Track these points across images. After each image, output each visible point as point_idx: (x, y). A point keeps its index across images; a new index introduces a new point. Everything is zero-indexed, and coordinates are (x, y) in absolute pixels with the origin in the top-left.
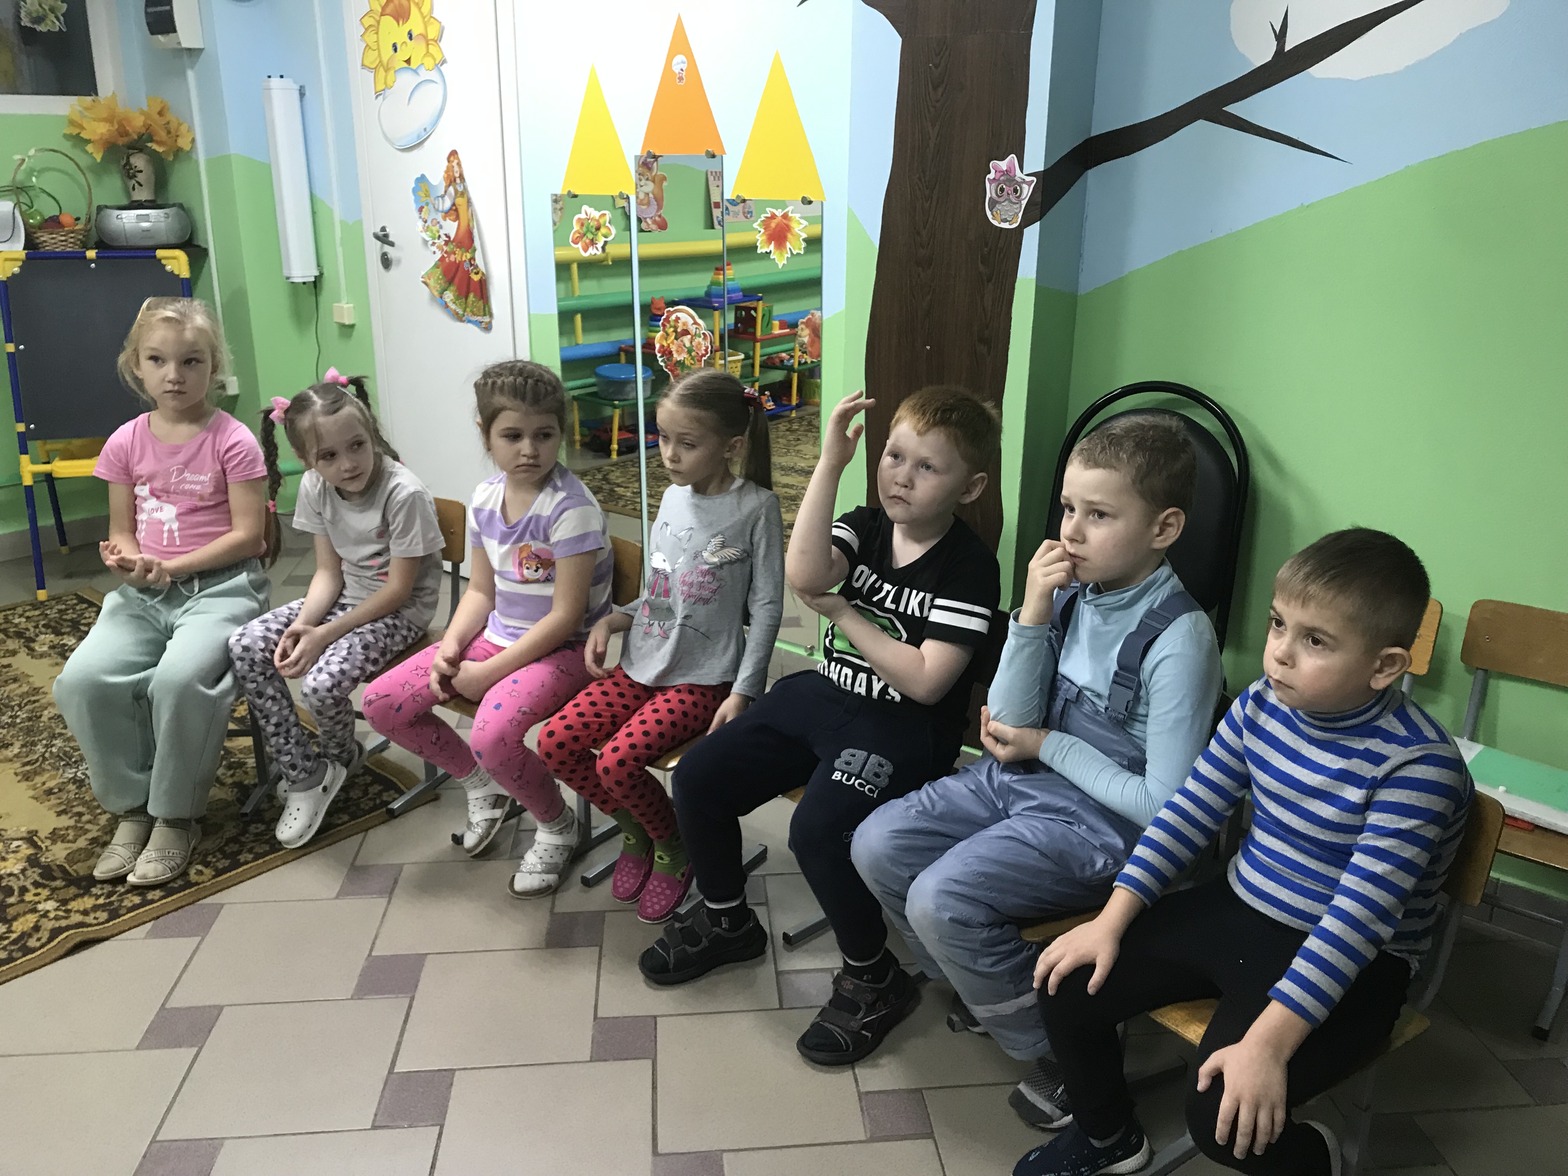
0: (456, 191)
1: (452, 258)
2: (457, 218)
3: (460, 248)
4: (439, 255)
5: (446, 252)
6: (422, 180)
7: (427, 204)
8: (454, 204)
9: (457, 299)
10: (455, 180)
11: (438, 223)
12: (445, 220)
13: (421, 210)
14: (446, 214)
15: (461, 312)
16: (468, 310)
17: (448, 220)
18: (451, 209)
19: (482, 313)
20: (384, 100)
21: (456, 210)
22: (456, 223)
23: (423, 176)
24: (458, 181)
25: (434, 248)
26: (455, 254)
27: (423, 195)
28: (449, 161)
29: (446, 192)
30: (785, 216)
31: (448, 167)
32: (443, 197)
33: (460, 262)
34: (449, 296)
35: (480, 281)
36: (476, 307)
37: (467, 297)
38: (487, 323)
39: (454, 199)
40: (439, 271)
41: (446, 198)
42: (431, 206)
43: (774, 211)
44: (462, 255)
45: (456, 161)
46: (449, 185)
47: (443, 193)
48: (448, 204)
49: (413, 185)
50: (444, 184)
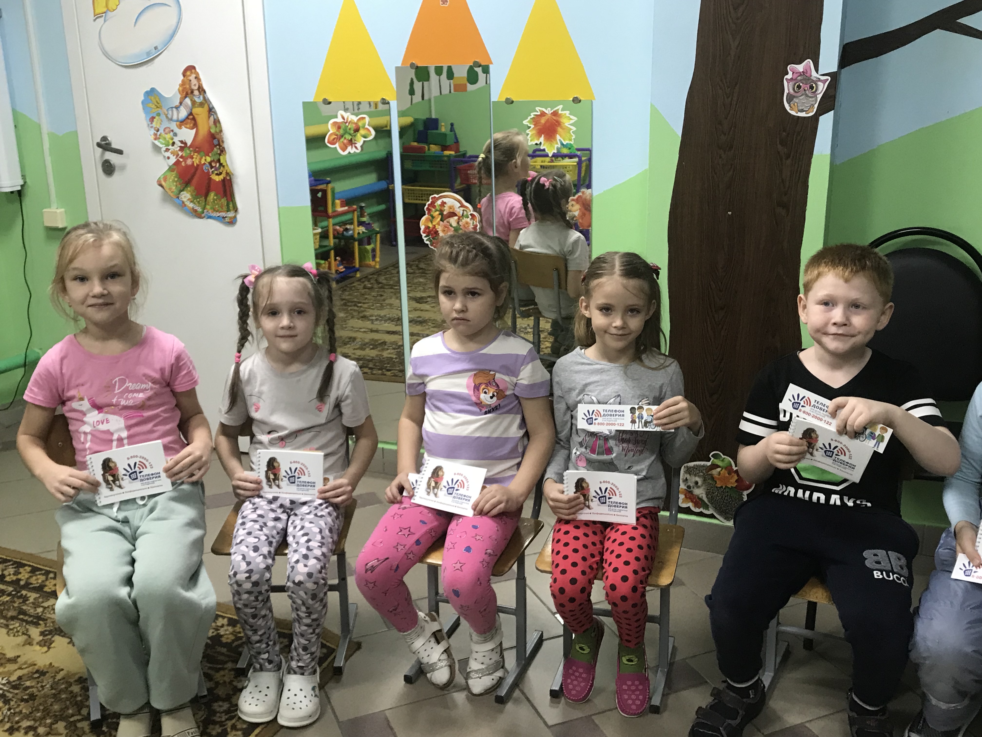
0: (194, 102)
1: (189, 162)
2: (195, 125)
3: (198, 152)
4: (173, 160)
5: (182, 157)
6: (152, 93)
7: (159, 115)
8: (191, 114)
9: (195, 198)
10: (192, 92)
11: (172, 131)
12: (180, 127)
13: (152, 119)
14: (182, 123)
15: (199, 209)
16: (208, 207)
17: (184, 128)
18: (187, 118)
19: (225, 208)
20: (105, 21)
21: (194, 119)
22: (194, 131)
23: (153, 90)
24: (196, 93)
25: (168, 154)
26: (192, 158)
27: (153, 106)
28: (184, 76)
29: (181, 103)
30: (555, 114)
31: (183, 81)
32: (177, 108)
33: (198, 165)
34: (186, 196)
35: (224, 180)
36: (217, 204)
37: (206, 195)
38: (231, 218)
39: (191, 110)
40: (174, 174)
41: (182, 108)
42: (163, 117)
43: (544, 110)
44: (201, 159)
45: (194, 76)
46: (186, 97)
47: (177, 103)
48: (183, 113)
49: (143, 98)
50: (179, 96)
